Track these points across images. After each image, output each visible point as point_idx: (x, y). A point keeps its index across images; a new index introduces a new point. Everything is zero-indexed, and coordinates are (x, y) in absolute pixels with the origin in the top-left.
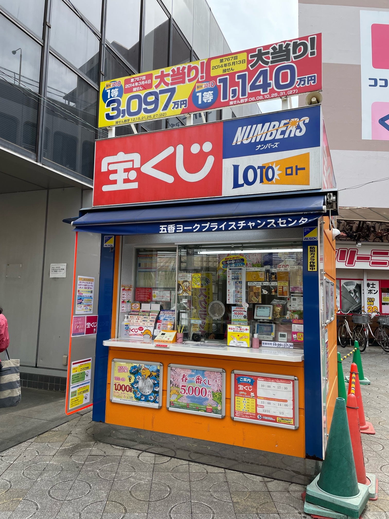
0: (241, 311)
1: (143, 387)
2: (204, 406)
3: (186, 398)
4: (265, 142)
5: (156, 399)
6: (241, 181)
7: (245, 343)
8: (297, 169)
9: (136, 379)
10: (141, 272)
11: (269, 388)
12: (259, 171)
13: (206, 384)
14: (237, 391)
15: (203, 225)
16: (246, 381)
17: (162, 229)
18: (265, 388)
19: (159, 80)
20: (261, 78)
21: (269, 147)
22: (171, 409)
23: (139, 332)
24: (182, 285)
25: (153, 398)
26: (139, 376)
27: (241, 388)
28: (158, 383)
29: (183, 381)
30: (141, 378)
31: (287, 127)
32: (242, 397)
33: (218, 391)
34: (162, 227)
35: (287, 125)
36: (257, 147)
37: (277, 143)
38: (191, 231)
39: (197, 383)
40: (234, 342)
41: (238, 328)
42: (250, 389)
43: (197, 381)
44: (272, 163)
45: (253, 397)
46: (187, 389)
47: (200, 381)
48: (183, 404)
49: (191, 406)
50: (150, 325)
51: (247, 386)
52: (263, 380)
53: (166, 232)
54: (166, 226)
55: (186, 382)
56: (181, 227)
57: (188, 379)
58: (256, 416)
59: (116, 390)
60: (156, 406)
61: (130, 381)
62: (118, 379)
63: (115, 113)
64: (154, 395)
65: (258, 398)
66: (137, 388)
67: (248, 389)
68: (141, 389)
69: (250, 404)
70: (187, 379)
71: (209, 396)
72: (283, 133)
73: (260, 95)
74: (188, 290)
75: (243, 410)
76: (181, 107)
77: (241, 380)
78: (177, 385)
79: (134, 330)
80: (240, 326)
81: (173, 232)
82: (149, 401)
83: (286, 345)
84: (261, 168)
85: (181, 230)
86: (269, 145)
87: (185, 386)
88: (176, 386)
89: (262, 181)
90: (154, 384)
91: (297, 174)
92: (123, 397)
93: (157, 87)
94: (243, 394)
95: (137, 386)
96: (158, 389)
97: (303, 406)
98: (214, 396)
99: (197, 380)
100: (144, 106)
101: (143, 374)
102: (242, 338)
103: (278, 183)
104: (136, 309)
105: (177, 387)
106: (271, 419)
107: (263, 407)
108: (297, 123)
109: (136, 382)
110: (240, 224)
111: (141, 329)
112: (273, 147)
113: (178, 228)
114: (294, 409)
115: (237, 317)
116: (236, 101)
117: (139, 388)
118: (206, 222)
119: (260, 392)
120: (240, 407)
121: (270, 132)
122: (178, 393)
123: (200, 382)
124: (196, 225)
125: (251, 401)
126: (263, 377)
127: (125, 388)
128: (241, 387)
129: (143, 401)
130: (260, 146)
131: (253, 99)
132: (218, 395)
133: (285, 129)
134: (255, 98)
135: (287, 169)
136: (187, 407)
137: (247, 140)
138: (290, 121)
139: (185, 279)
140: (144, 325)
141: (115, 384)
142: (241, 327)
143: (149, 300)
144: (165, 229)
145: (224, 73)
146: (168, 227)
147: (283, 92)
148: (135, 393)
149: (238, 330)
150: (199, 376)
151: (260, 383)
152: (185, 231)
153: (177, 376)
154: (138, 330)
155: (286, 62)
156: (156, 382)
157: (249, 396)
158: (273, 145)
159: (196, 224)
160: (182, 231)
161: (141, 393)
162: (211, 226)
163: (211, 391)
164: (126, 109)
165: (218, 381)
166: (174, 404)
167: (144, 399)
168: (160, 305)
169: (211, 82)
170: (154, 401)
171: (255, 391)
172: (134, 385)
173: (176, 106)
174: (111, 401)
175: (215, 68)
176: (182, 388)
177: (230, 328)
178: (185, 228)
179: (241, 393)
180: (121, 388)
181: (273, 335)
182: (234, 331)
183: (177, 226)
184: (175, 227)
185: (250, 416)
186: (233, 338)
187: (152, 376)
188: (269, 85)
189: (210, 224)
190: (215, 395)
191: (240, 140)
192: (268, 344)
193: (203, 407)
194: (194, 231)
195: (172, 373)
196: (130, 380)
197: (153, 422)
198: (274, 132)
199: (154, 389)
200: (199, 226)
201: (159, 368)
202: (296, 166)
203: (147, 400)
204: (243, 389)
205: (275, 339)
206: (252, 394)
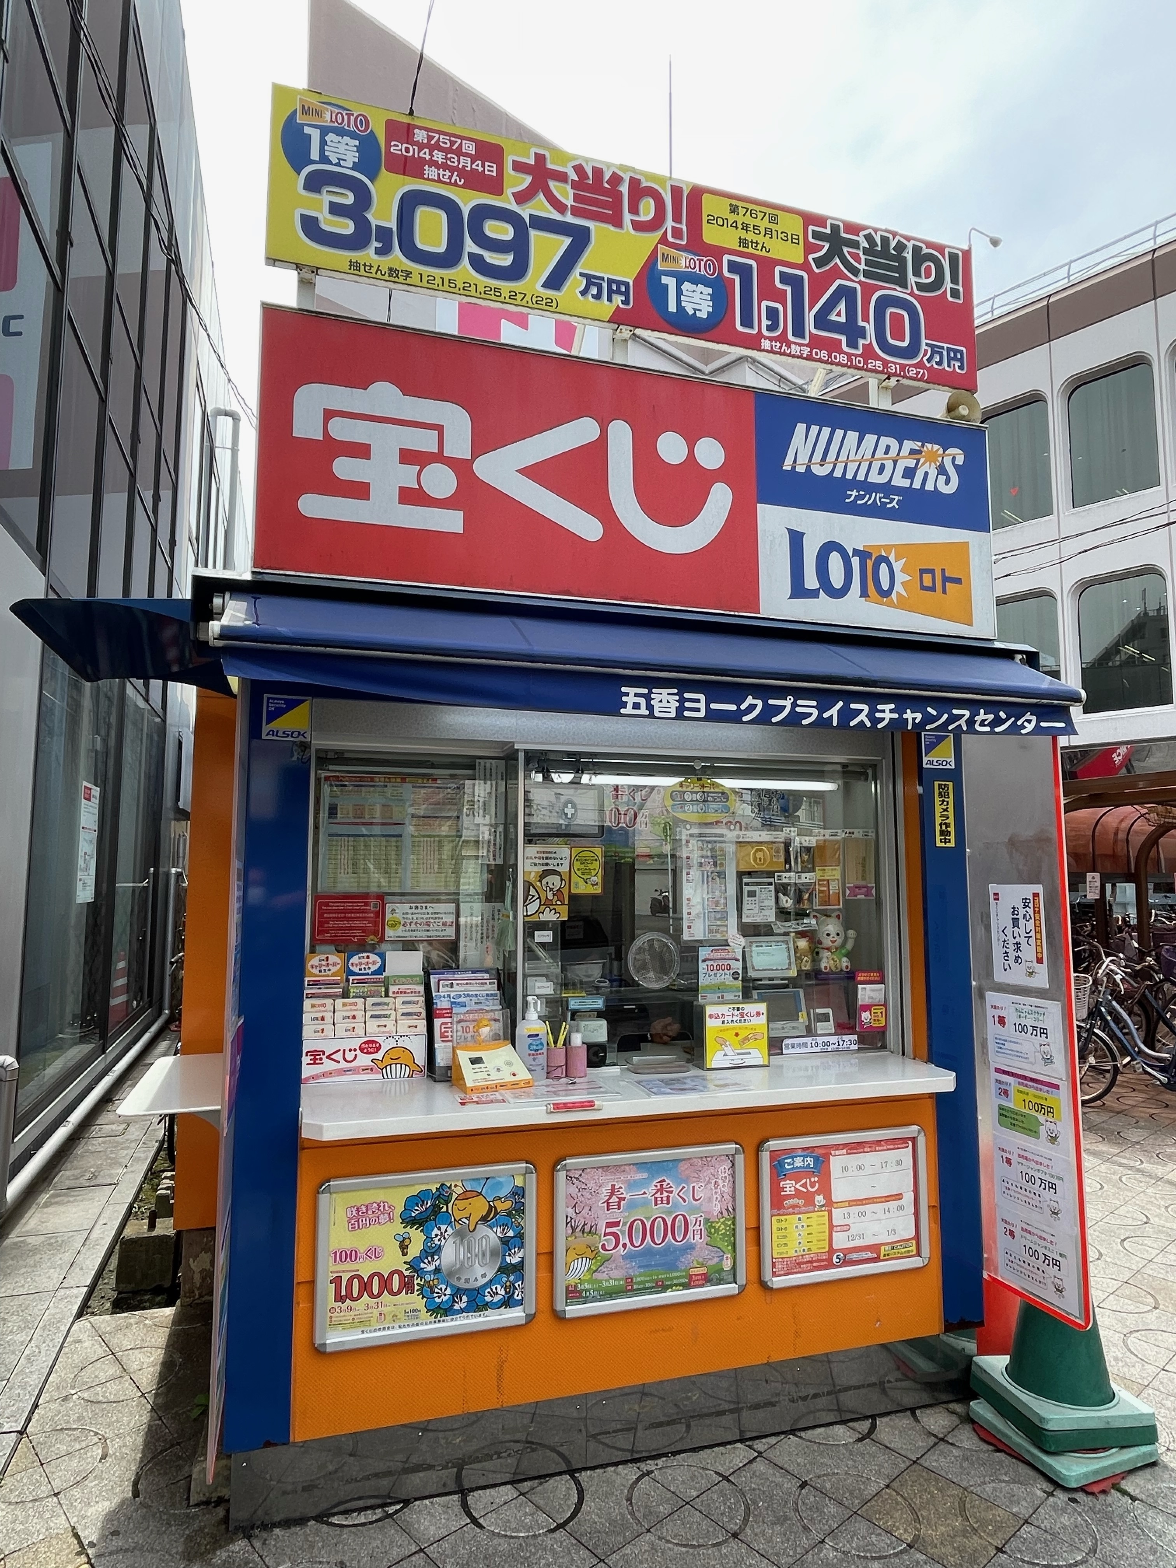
0: (725, 959)
1: (462, 1264)
2: (681, 1271)
3: (621, 1262)
4: (867, 487)
5: (514, 1293)
6: (811, 581)
7: (755, 1053)
8: (946, 579)
9: (429, 1238)
10: (340, 835)
11: (861, 1173)
12: (855, 561)
13: (685, 1201)
14: (778, 1202)
15: (771, 702)
16: (801, 1164)
17: (630, 700)
18: (850, 1173)
19: (528, 179)
20: (842, 306)
21: (879, 504)
22: (574, 1310)
23: (364, 1060)
24: (538, 883)
25: (503, 1292)
26: (443, 1227)
27: (788, 1189)
28: (520, 1236)
29: (608, 1210)
30: (450, 1231)
31: (918, 460)
32: (794, 1214)
33: (722, 1213)
34: (632, 695)
35: (917, 456)
36: (849, 493)
37: (896, 498)
38: (735, 718)
39: (656, 1204)
40: (725, 1055)
41: (736, 1012)
42: (812, 1186)
43: (656, 1198)
44: (888, 548)
45: (823, 1206)
46: (623, 1233)
47: (665, 1194)
48: (613, 1283)
49: (639, 1283)
50: (408, 1031)
51: (804, 1181)
52: (844, 1151)
53: (647, 713)
54: (645, 691)
55: (619, 1208)
56: (698, 701)
57: (628, 1197)
58: (830, 1259)
59: (339, 1298)
60: (514, 1315)
61: (404, 1254)
62: (350, 1255)
63: (347, 227)
64: (504, 1279)
65: (835, 1205)
66: (437, 1270)
67: (806, 1188)
68: (451, 1274)
69: (814, 1229)
70: (624, 1199)
71: (697, 1237)
72: (909, 473)
73: (841, 352)
74: (559, 903)
75: (796, 1251)
76: (610, 300)
77: (789, 1164)
78: (589, 1225)
79: (342, 1052)
80: (740, 1006)
81: (673, 715)
82: (486, 1306)
83: (841, 1043)
84: (863, 555)
85: (698, 710)
86: (877, 497)
87: (617, 1224)
88: (587, 1229)
89: (864, 593)
90: (505, 1241)
91: (944, 592)
92: (373, 1320)
93: (522, 198)
94: (794, 1206)
95: (437, 1263)
96: (521, 1254)
97: (935, 1202)
98: (710, 1233)
99: (658, 1195)
100: (470, 246)
101: (458, 1215)
102: (746, 1039)
103: (903, 605)
104: (328, 976)
105: (590, 1232)
106: (869, 1255)
107: (846, 1227)
108: (940, 459)
109: (431, 1251)
110: (883, 711)
111: (369, 1047)
112: (888, 506)
113: (687, 704)
114: (917, 1214)
115: (713, 977)
116: (778, 344)
117: (443, 1268)
118: (782, 693)
119: (840, 1190)
120: (786, 1245)
121: (880, 462)
122: (593, 1253)
123: (668, 1197)
124: (750, 700)
125: (818, 1220)
126: (844, 1146)
127: (385, 1284)
128: (788, 1186)
129: (462, 1311)
130: (854, 493)
131: (823, 355)
132: (723, 1226)
133: (912, 463)
134: (830, 356)
135: (922, 571)
136: (628, 1289)
137: (822, 465)
138: (923, 446)
139: (547, 864)
140: (383, 1029)
141: (337, 1281)
142: (743, 1009)
143: (371, 940)
144: (642, 701)
145: (741, 249)
146: (653, 696)
147: (895, 363)
148: (427, 1291)
149: (735, 1019)
150: (664, 1181)
151: (837, 1162)
152: (712, 716)
153: (588, 1195)
154: (358, 1052)
155: (899, 289)
156: (511, 1234)
157: (811, 1208)
158: (888, 501)
159: (750, 697)
160: (702, 714)
161: (452, 1286)
162: (798, 710)
163: (702, 1219)
164: (395, 229)
165: (720, 1181)
166: (580, 1292)
167: (463, 1305)
168: (421, 953)
169: (705, 259)
170: (508, 1302)
171: (825, 1189)
172: (422, 1265)
173: (594, 291)
174: (319, 1352)
175: (715, 222)
176: (609, 1230)
177: (711, 1016)
178: (713, 706)
179: (791, 1201)
180: (366, 1287)
181: (803, 1018)
182: (723, 1022)
183: (686, 695)
184: (677, 698)
185: (815, 1264)
186: (722, 1043)
187: (496, 1213)
188: (862, 333)
189: (795, 701)
190: (714, 1227)
191: (803, 459)
192: (799, 1045)
193: (678, 1274)
194: (745, 719)
195: (573, 1190)
196: (404, 1248)
197: (500, 1377)
198: (889, 465)
199: (504, 1259)
200: (759, 703)
201: (519, 1182)
202: (943, 570)
203: (477, 1304)
204: (796, 1189)
205: (810, 1032)
206: (820, 1199)
